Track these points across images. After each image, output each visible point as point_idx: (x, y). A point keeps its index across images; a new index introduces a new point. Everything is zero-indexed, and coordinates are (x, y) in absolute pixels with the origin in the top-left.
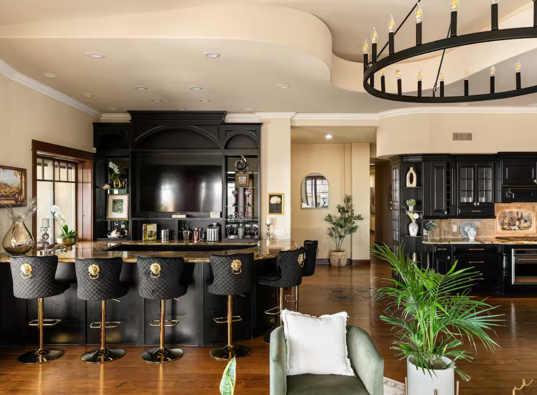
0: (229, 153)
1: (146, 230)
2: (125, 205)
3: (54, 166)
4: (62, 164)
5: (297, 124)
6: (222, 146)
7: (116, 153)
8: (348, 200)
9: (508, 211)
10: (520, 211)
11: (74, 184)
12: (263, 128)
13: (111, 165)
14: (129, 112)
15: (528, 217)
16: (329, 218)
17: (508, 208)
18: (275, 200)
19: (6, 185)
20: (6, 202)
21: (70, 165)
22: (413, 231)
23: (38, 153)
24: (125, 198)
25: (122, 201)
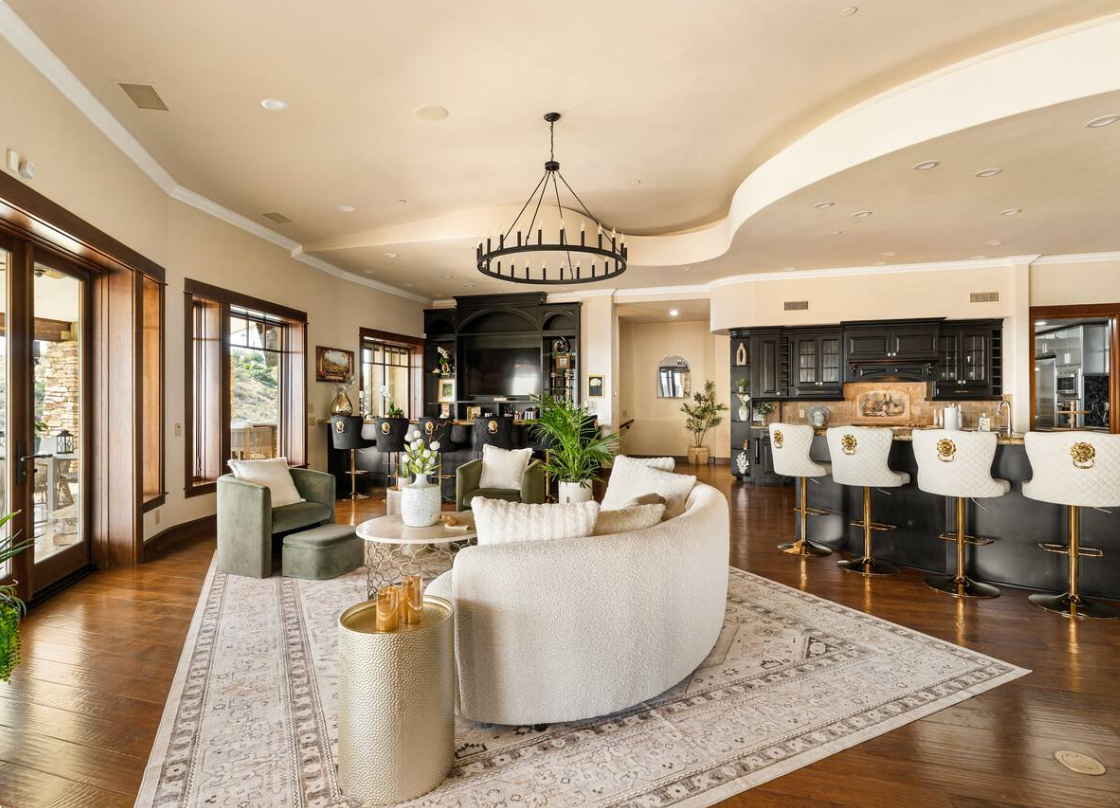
0: (548, 334)
1: (470, 413)
2: (454, 390)
3: (385, 351)
4: (393, 350)
5: (619, 301)
6: (540, 327)
7: (443, 339)
8: (709, 386)
9: (871, 393)
10: (888, 393)
11: (407, 369)
12: (583, 308)
13: (440, 350)
14: (455, 297)
15: (900, 400)
16: (687, 409)
17: (872, 389)
18: (595, 383)
19: (334, 364)
20: (334, 378)
21: (402, 351)
22: (743, 415)
23: (366, 338)
24: (453, 382)
25: (450, 385)
